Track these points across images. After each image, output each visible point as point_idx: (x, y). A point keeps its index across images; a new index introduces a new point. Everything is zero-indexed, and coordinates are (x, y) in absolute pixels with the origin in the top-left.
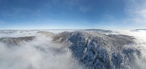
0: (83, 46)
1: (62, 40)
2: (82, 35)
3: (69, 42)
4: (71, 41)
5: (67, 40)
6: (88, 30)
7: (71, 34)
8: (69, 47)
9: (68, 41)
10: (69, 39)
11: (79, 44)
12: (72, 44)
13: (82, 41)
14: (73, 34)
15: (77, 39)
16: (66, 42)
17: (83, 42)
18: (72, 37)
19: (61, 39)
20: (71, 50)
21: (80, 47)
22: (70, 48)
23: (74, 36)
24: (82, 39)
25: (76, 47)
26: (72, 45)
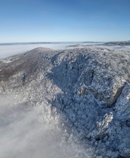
0: (100, 103)
1: (24, 79)
2: (96, 63)
3: (50, 84)
4: (55, 83)
5: (42, 76)
6: (115, 43)
7: (54, 58)
8: (49, 101)
9: (44, 83)
10: (50, 76)
11: (85, 93)
12: (58, 90)
13: (98, 86)
14: (61, 58)
15: (78, 75)
16: (38, 86)
17: (102, 90)
18: (58, 67)
19: (20, 74)
20: (55, 110)
21: (85, 103)
22: (53, 104)
23: (65, 64)
24: (97, 77)
25: (73, 101)
26: (59, 96)
